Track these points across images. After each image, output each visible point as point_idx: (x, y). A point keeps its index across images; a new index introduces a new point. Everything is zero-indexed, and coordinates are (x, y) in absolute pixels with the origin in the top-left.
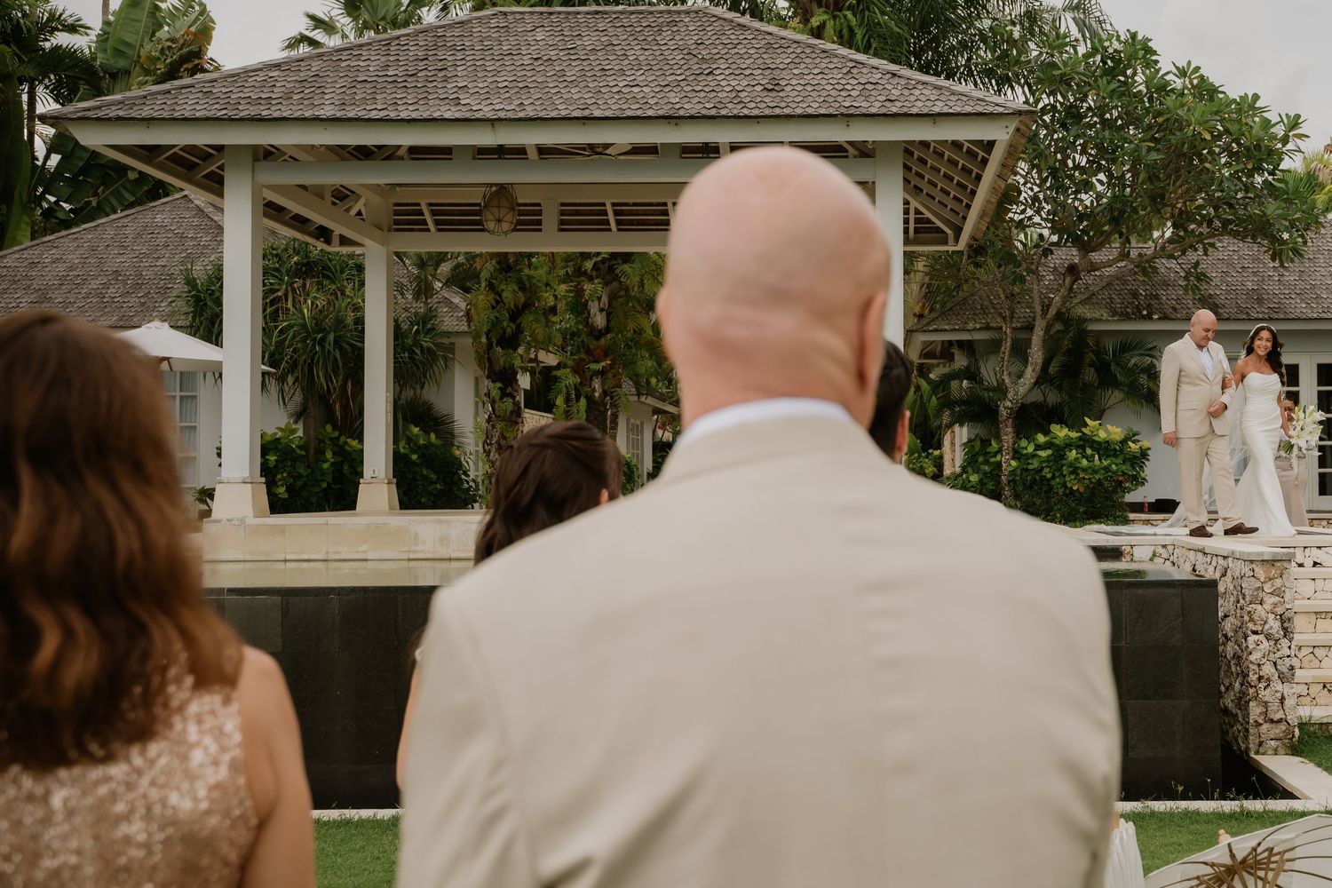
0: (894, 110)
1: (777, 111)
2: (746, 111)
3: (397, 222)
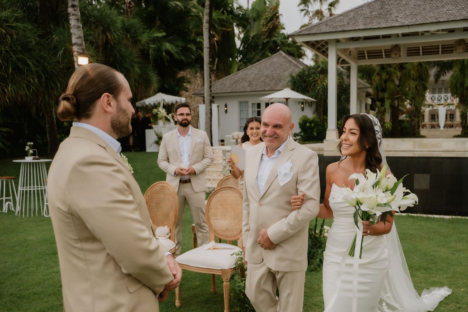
3: (359, 57)
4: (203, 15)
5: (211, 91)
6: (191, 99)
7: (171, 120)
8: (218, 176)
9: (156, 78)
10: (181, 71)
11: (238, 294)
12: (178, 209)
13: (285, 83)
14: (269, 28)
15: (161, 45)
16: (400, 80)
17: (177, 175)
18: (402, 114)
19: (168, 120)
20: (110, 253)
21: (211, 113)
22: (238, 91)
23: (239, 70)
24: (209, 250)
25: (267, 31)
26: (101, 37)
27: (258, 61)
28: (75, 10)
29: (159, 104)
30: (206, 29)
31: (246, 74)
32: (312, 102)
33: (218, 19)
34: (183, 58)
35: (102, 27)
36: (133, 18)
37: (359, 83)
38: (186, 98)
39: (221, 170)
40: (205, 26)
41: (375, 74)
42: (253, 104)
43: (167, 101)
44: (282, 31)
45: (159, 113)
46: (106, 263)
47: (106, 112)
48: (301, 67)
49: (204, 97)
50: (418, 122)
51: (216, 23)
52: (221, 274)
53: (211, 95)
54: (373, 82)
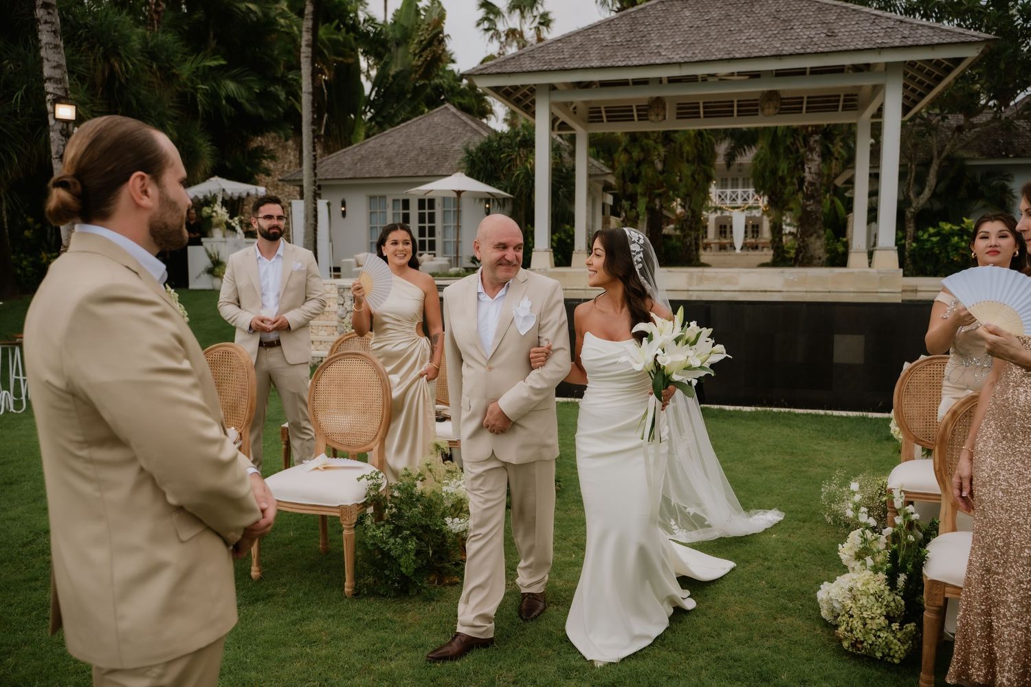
0: (910, 43)
1: (839, 48)
2: (821, 50)
3: (591, 117)
4: (301, 32)
5: (315, 175)
6: (277, 189)
7: (238, 228)
8: (328, 335)
9: (208, 149)
10: (258, 136)
11: (369, 551)
12: (255, 394)
13: (455, 163)
14: (426, 60)
15: (218, 85)
16: (664, 162)
17: (255, 331)
18: (668, 225)
19: (231, 228)
20: (145, 466)
21: (316, 216)
22: (367, 176)
23: (368, 136)
24: (317, 471)
25: (422, 65)
26: (100, 67)
27: (404, 121)
28: (49, 13)
29: (215, 197)
30: (307, 57)
31: (382, 145)
32: (505, 199)
33: (329, 40)
34: (261, 111)
35: (101, 48)
36: (163, 32)
37: (590, 167)
38: (266, 187)
39: (336, 323)
40: (305, 52)
41: (620, 149)
42: (394, 200)
43: (229, 192)
44: (451, 67)
45: (214, 214)
46: (138, 485)
47: (138, 207)
48: (486, 134)
49: (301, 186)
50: (697, 239)
51: (325, 46)
52: (338, 515)
53: (315, 182)
54: (616, 164)
